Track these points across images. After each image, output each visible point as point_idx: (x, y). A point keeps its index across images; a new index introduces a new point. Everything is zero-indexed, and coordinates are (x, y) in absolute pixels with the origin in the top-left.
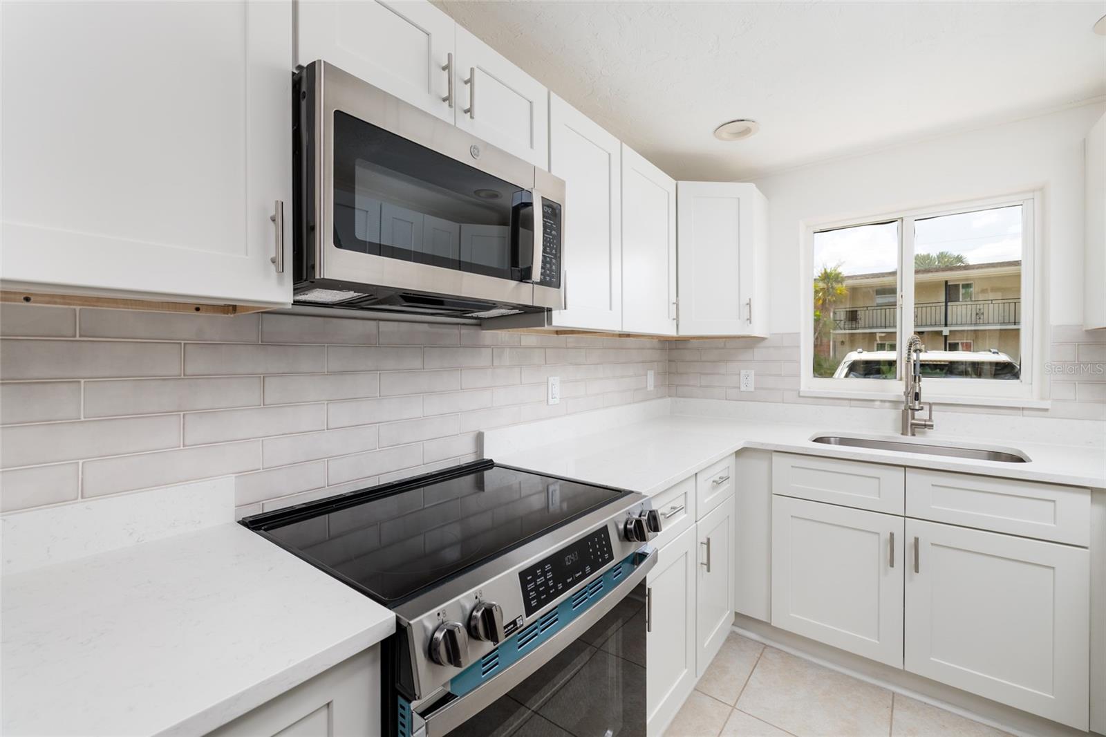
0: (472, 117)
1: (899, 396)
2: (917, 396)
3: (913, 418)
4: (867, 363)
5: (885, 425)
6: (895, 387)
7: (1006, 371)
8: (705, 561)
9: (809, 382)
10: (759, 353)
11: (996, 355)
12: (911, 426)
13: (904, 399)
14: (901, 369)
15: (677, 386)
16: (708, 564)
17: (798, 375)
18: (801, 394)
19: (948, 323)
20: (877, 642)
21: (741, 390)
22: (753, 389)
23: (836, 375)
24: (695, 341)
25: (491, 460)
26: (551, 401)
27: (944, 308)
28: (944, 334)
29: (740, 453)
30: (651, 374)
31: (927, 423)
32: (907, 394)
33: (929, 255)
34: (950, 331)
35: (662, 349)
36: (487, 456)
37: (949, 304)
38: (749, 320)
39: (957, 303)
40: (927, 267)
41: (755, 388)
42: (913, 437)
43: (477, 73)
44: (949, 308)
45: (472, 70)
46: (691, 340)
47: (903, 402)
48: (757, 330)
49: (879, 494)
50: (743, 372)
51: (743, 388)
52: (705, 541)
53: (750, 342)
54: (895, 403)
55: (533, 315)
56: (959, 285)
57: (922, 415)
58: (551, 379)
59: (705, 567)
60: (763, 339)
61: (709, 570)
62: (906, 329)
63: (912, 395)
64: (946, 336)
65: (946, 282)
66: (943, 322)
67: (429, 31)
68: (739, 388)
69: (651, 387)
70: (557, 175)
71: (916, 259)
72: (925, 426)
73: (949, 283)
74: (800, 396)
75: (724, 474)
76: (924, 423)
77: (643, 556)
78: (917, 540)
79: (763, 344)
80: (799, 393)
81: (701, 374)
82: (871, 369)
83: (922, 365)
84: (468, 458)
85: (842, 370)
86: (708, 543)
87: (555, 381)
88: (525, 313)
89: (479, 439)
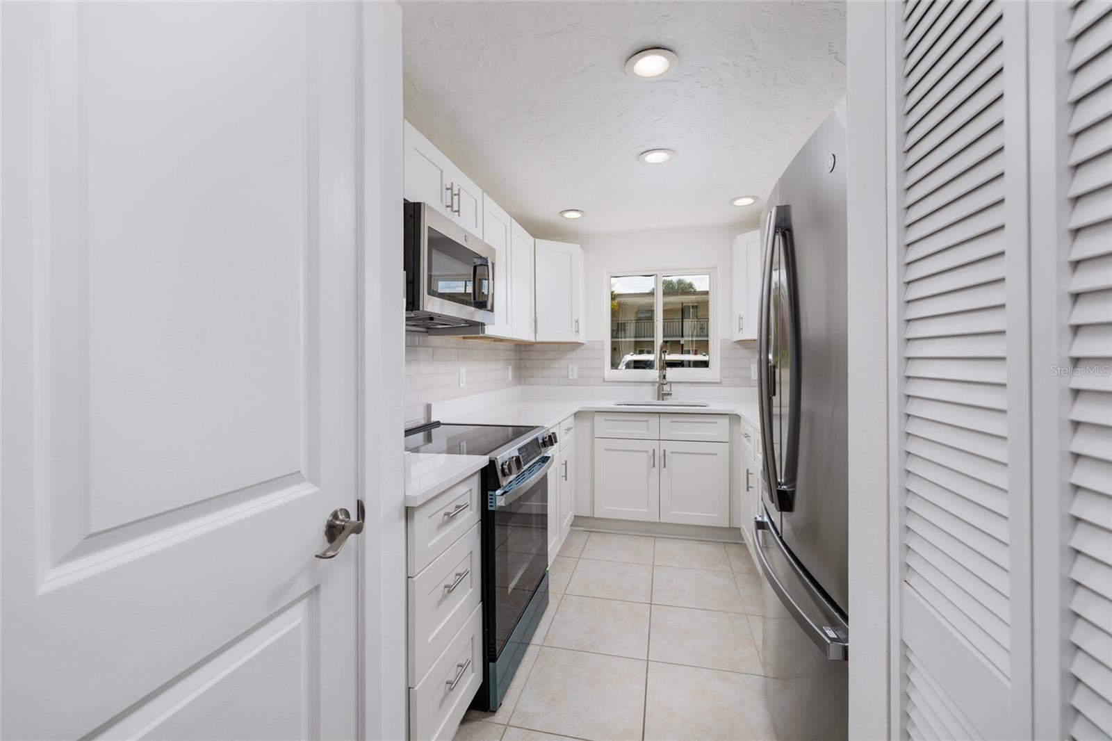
0: (459, 215)
1: (655, 379)
2: (665, 377)
3: (663, 390)
4: (636, 362)
5: (647, 395)
6: (653, 374)
7: (705, 364)
8: (564, 474)
9: (609, 373)
10: (579, 353)
11: (704, 357)
12: (662, 395)
13: (658, 380)
14: (657, 364)
15: (525, 377)
16: (566, 476)
17: (603, 368)
18: (606, 380)
19: (684, 334)
20: (646, 511)
22: (576, 378)
23: (620, 367)
24: (539, 345)
25: (439, 422)
26: (461, 385)
27: (681, 323)
28: (681, 343)
29: (577, 415)
30: (510, 367)
32: (660, 377)
34: (685, 341)
35: (516, 351)
36: (434, 419)
37: (684, 320)
38: (577, 331)
39: (689, 320)
40: (671, 291)
41: (578, 377)
42: (662, 401)
43: (462, 191)
45: (459, 189)
46: (536, 345)
47: (657, 382)
48: (581, 338)
49: (648, 429)
50: (570, 367)
51: (570, 377)
52: (564, 463)
53: (575, 346)
54: (653, 383)
55: (474, 327)
56: (690, 306)
57: (666, 388)
58: (461, 369)
59: (564, 478)
60: (582, 344)
61: (566, 479)
62: (659, 339)
63: (662, 377)
64: (682, 345)
65: (682, 303)
66: (681, 334)
67: (441, 168)
68: (568, 377)
69: (510, 378)
70: (488, 243)
71: (663, 284)
72: (668, 394)
73: (684, 305)
74: (604, 381)
75: (569, 426)
76: (668, 392)
77: (548, 458)
78: (665, 450)
79: (582, 347)
80: (604, 379)
81: (542, 368)
82: (638, 365)
83: (666, 363)
84: (422, 422)
85: (622, 366)
86: (566, 464)
87: (463, 371)
88: (470, 326)
89: (429, 408)
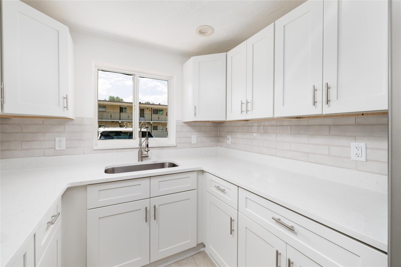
3: (142, 154)
12: (141, 157)
19: (121, 119)
21: (56, 149)
22: (64, 149)
31: (147, 155)
33: (114, 97)
34: (121, 122)
37: (121, 113)
38: (67, 107)
39: (123, 113)
40: (113, 100)
41: (66, 148)
42: (142, 162)
44: (121, 114)
47: (138, 148)
48: (69, 114)
50: (57, 139)
56: (123, 107)
65: (120, 106)
66: (119, 119)
72: (146, 156)
74: (93, 150)
76: (146, 155)
79: (71, 122)
80: (93, 148)
81: (23, 141)
